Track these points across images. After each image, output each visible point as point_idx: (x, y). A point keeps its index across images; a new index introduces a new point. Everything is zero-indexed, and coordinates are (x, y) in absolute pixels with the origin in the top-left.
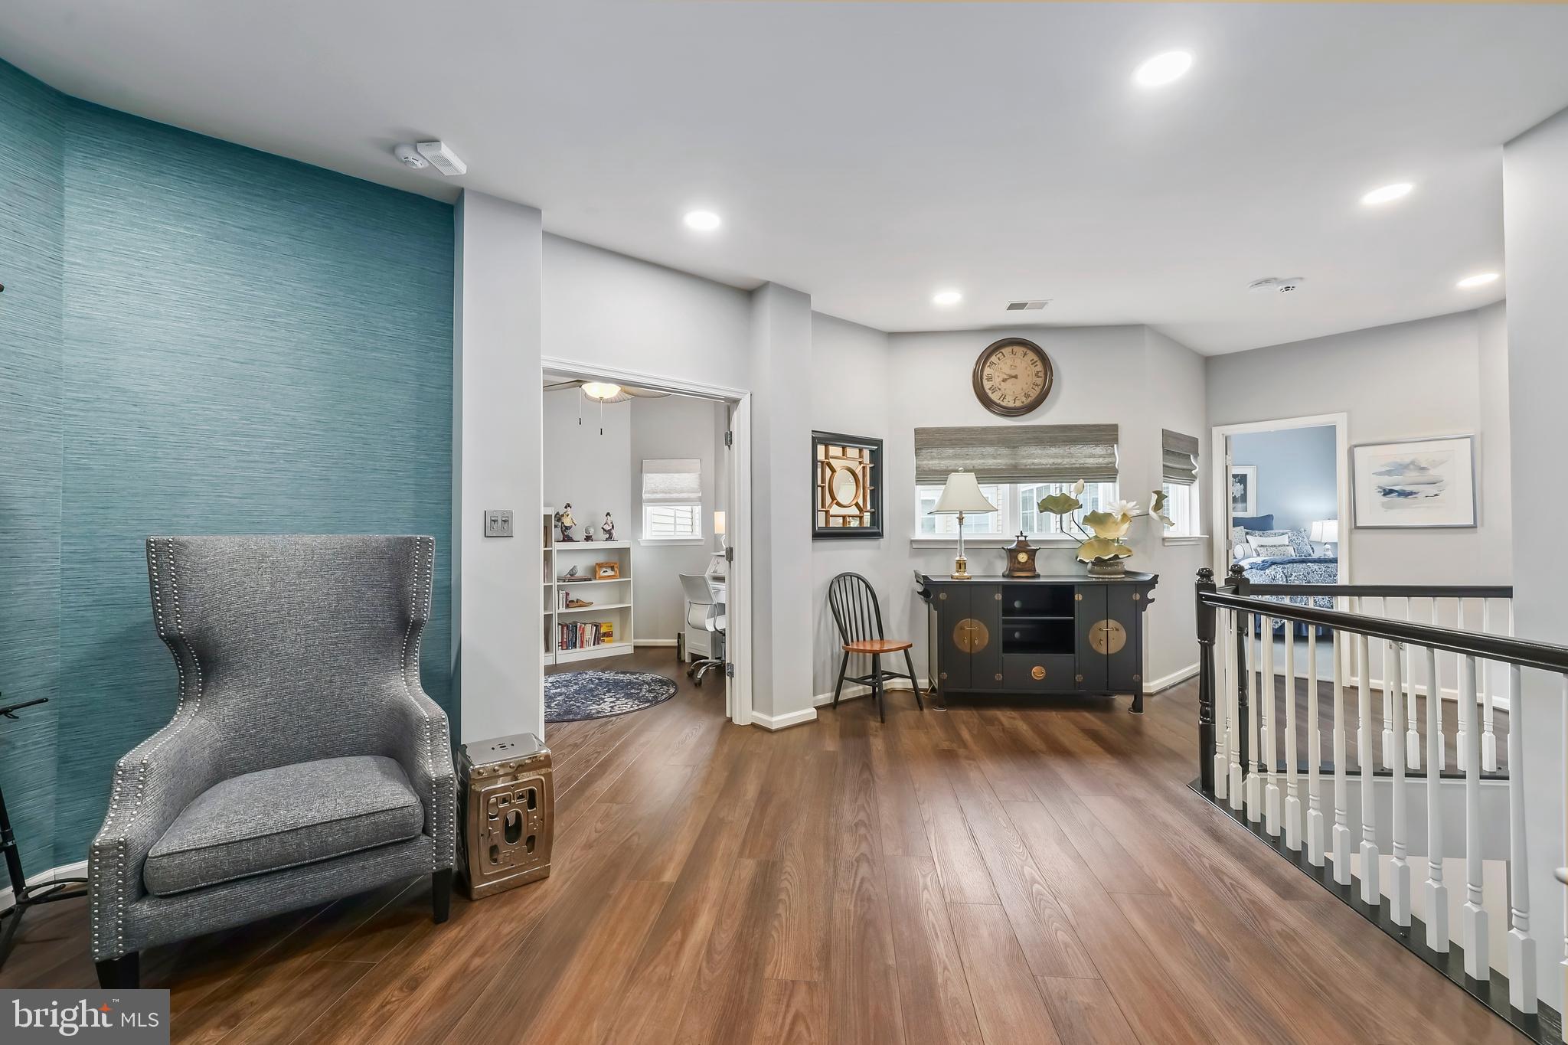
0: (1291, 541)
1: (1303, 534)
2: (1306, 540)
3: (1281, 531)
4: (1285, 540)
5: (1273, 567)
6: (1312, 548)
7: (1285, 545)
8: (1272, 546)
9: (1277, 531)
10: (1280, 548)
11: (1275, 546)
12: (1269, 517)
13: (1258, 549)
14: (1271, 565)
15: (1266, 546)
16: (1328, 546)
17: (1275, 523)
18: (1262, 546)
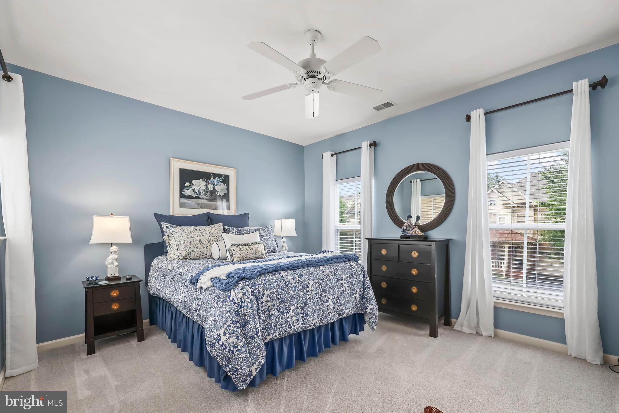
0: (261, 237)
1: (270, 230)
2: (272, 236)
3: (254, 228)
4: (256, 237)
5: (241, 284)
6: (277, 243)
7: (256, 243)
8: (245, 245)
9: (251, 228)
10: (252, 247)
11: (248, 245)
12: (246, 216)
13: (232, 249)
14: (237, 283)
15: (240, 245)
16: (284, 239)
17: (250, 220)
18: (236, 245)
